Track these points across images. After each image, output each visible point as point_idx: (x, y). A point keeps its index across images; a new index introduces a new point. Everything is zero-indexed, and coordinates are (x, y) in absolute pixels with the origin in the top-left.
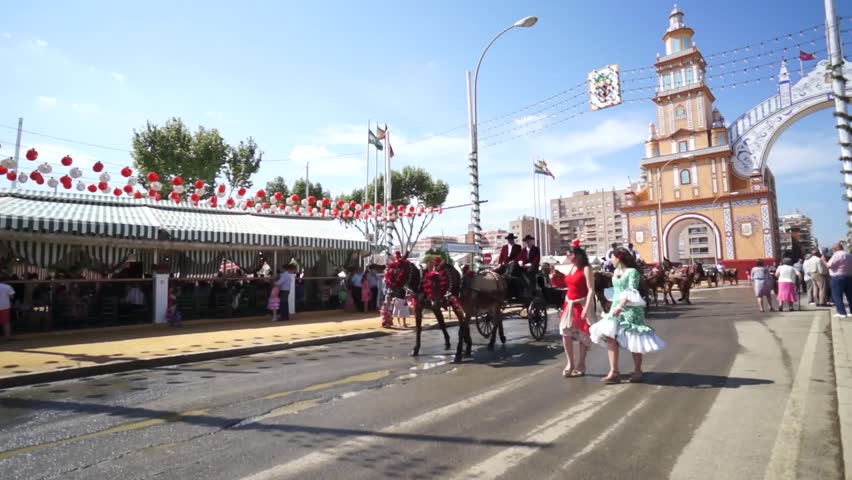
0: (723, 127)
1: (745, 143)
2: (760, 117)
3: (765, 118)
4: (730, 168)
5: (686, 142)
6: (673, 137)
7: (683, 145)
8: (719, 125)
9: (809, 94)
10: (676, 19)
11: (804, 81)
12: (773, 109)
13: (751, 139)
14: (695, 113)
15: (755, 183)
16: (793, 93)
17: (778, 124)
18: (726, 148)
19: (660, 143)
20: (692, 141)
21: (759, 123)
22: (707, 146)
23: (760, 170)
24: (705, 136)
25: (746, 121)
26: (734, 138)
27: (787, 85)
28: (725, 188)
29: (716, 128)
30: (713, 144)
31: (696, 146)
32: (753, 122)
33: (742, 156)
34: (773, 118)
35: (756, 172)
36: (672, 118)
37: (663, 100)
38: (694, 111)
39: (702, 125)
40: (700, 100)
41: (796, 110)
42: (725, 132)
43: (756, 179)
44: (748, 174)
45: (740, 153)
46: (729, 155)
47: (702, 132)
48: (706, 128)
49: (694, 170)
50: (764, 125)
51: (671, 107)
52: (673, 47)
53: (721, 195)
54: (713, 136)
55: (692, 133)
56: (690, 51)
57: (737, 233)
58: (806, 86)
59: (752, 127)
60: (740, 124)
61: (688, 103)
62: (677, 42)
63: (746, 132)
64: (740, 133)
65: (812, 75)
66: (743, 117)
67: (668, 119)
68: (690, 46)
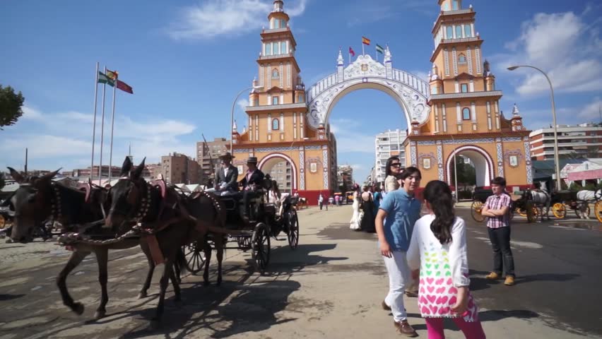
0: (303, 90)
1: (316, 104)
2: (326, 87)
3: (329, 88)
4: (306, 120)
5: (278, 97)
6: (269, 92)
7: (276, 99)
8: (300, 87)
9: (353, 76)
10: (278, 5)
11: (351, 67)
12: (334, 83)
13: (320, 101)
14: (285, 76)
15: (321, 134)
16: (345, 74)
17: (335, 94)
18: (303, 105)
19: (260, 96)
20: (282, 97)
21: (325, 90)
22: (291, 102)
23: (324, 125)
24: (291, 95)
25: (317, 87)
26: (310, 100)
27: (341, 67)
28: (301, 136)
29: (298, 90)
30: (296, 102)
31: (284, 101)
32: (322, 89)
33: (314, 113)
34: (334, 89)
35: (321, 126)
36: (269, 77)
37: (264, 63)
38: (285, 74)
39: (289, 86)
40: (289, 67)
41: (346, 86)
42: (304, 94)
43: (321, 131)
44: (316, 127)
45: (313, 110)
46: (305, 111)
47: (288, 91)
48: (291, 89)
49: (282, 119)
50: (327, 93)
51: (269, 68)
52: (274, 24)
53: (299, 140)
54: (296, 95)
55: (282, 91)
56: (285, 29)
57: (307, 169)
58: (352, 71)
59: (321, 93)
60: (314, 88)
61: (281, 68)
62: (277, 21)
63: (317, 96)
64: (314, 96)
65: (355, 63)
66: (316, 85)
67: (266, 77)
68: (286, 26)
